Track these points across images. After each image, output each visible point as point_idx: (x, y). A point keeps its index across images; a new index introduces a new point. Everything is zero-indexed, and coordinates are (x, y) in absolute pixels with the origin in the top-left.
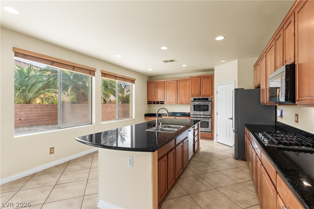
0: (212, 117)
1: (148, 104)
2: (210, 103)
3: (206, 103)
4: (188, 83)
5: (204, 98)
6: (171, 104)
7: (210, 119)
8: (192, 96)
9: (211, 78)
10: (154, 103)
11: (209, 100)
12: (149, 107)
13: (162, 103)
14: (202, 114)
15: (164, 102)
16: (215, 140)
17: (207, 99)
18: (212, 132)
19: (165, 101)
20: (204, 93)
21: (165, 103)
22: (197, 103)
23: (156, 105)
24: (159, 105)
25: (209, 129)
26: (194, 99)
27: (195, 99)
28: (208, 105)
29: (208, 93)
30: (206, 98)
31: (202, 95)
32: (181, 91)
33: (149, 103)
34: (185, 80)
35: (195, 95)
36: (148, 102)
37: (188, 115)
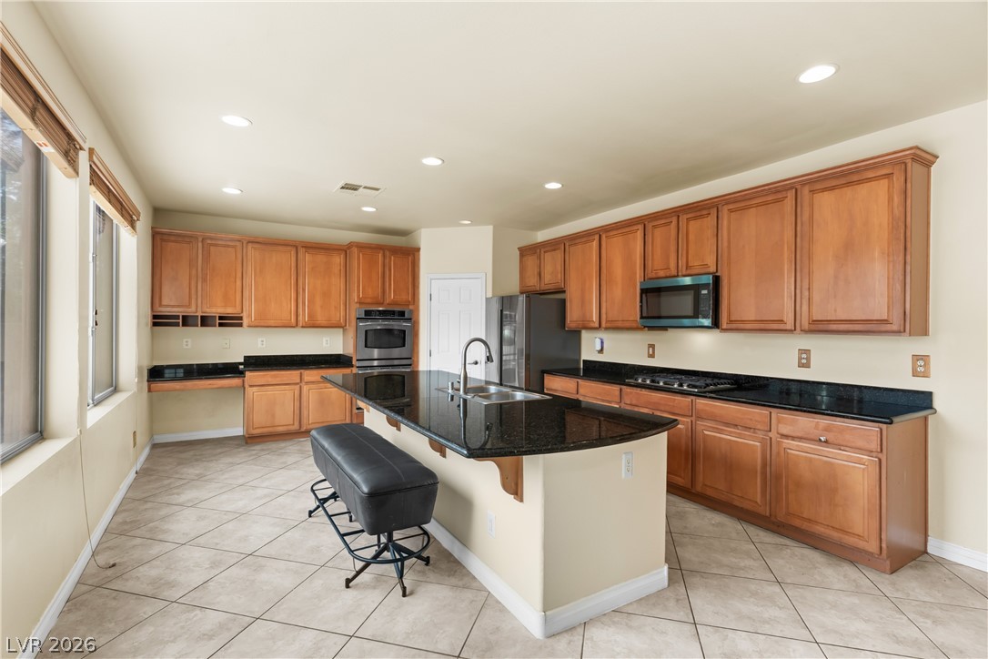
1: (155, 324)
2: (409, 324)
3: (395, 325)
5: (394, 311)
6: (266, 324)
8: (360, 302)
11: (406, 316)
13: (228, 321)
14: (376, 357)
15: (241, 318)
17: (402, 314)
19: (245, 315)
20: (394, 297)
21: (245, 322)
22: (379, 325)
24: (217, 328)
26: (366, 311)
27: (368, 313)
28: (404, 332)
29: (404, 296)
30: (399, 312)
31: (387, 302)
33: (159, 321)
35: (369, 300)
36: (155, 317)
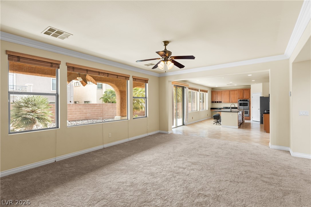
0: (249, 109)
2: (249, 102)
4: (236, 92)
5: (245, 100)
6: (225, 102)
7: (249, 110)
8: (239, 99)
9: (249, 90)
10: (215, 102)
12: (212, 104)
13: (220, 102)
14: (244, 108)
16: (251, 120)
17: (247, 100)
18: (249, 116)
20: (245, 97)
21: (222, 102)
22: (242, 102)
23: (217, 103)
24: (219, 103)
25: (247, 115)
28: (247, 103)
29: (247, 97)
31: (244, 98)
32: (232, 96)
33: (212, 102)
34: (234, 90)
37: (236, 108)
